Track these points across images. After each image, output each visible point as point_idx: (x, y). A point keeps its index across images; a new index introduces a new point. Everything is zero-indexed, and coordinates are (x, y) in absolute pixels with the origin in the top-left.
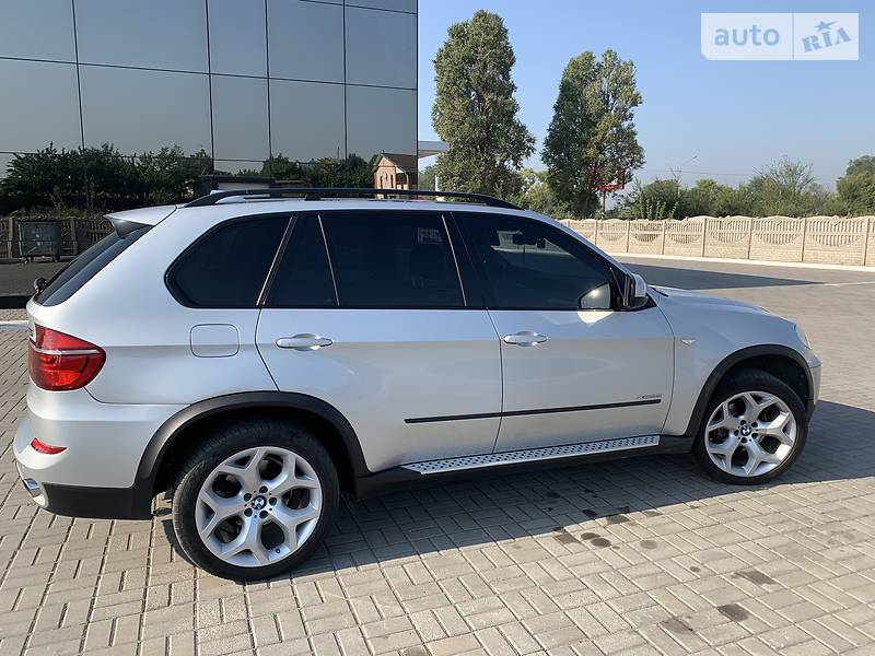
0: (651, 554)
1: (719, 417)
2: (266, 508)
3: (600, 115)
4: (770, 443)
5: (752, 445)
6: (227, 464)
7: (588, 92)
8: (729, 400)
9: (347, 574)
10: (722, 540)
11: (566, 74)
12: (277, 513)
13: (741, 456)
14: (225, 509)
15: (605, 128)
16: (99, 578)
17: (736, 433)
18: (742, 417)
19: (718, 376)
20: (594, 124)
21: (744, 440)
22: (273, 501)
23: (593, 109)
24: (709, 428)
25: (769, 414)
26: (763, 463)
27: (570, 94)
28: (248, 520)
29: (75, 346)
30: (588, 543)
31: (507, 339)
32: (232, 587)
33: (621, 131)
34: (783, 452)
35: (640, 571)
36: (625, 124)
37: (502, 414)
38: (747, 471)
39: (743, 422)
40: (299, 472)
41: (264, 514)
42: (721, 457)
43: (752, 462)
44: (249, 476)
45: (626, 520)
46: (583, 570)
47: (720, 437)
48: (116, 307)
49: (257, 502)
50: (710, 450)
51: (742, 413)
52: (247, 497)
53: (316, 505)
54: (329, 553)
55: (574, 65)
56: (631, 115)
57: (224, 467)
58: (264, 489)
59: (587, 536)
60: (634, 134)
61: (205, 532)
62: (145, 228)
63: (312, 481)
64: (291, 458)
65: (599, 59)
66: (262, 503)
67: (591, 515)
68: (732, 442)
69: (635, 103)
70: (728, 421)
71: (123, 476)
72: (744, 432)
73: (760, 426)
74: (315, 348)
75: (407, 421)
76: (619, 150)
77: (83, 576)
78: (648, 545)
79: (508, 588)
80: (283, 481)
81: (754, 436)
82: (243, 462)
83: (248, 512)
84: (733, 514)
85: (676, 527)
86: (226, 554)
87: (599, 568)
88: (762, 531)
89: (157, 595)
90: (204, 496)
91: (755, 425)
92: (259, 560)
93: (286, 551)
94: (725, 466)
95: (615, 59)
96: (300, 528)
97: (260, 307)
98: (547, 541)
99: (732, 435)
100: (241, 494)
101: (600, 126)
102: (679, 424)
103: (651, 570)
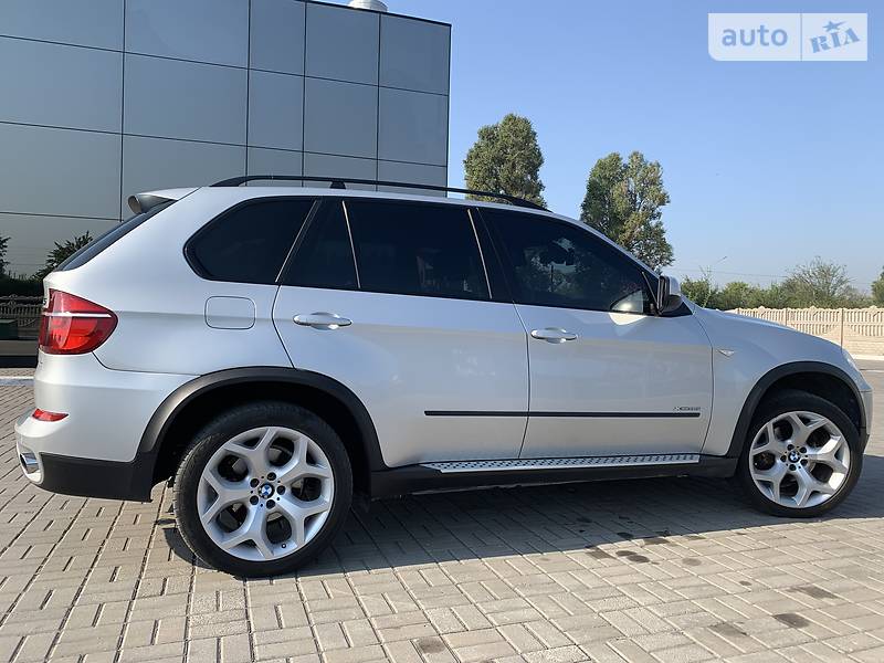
0: (694, 570)
1: (763, 440)
2: (274, 498)
3: (628, 215)
4: (821, 471)
5: (801, 472)
6: (235, 443)
7: (615, 192)
8: (775, 420)
9: (358, 577)
10: (773, 560)
11: (593, 174)
12: (284, 503)
14: (230, 494)
15: (633, 226)
16: (90, 571)
17: (783, 459)
18: (789, 442)
19: (761, 391)
20: (622, 222)
21: (793, 468)
22: (281, 490)
23: (621, 207)
24: (753, 452)
25: (819, 438)
26: (815, 493)
27: (597, 194)
28: (253, 509)
29: (88, 310)
30: (624, 559)
31: (534, 333)
32: (230, 581)
33: (649, 228)
34: (836, 480)
35: (682, 583)
36: (653, 223)
37: (529, 414)
38: (799, 501)
39: (790, 447)
40: (311, 460)
41: (271, 504)
42: (767, 485)
43: (803, 492)
44: (257, 458)
45: (666, 542)
46: (618, 580)
47: (766, 462)
48: (134, 275)
49: (264, 490)
50: (756, 477)
51: (789, 438)
52: (254, 483)
53: (328, 495)
54: (339, 558)
55: (601, 165)
56: (659, 214)
57: (231, 446)
58: (272, 476)
59: (622, 554)
60: (663, 232)
61: (206, 516)
63: (324, 470)
64: (303, 442)
65: (625, 161)
66: (269, 491)
67: (628, 537)
68: (780, 469)
69: (662, 203)
70: (774, 445)
71: (124, 450)
72: (792, 458)
73: (809, 452)
74: (334, 327)
75: (427, 413)
76: (647, 247)
77: (73, 569)
78: (692, 562)
79: (535, 592)
80: (295, 467)
81: (804, 462)
82: (252, 442)
83: (254, 500)
84: (783, 541)
85: (723, 550)
86: (228, 544)
87: (635, 578)
89: (150, 585)
90: (208, 476)
91: (803, 450)
92: (264, 554)
93: (292, 547)
94: (774, 496)
95: (642, 160)
96: (309, 521)
97: (279, 284)
98: (579, 556)
99: (778, 461)
100: (248, 479)
101: (629, 224)
102: (721, 443)
103: (696, 582)
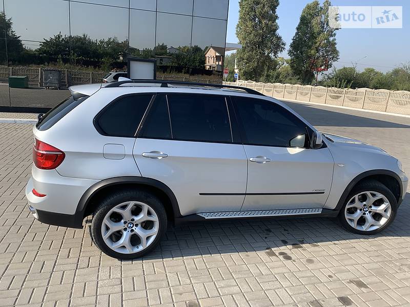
0: (310, 266)
1: (353, 201)
2: (134, 228)
3: (319, 34)
4: (377, 216)
5: (368, 216)
6: (117, 208)
7: (314, 22)
8: (359, 194)
9: (168, 261)
10: (346, 262)
11: (304, 12)
12: (138, 231)
13: (362, 221)
14: (115, 228)
15: (321, 40)
16: (60, 250)
17: (361, 210)
18: (364, 203)
19: (354, 183)
20: (316, 38)
21: (364, 214)
22: (137, 225)
23: (316, 30)
24: (347, 207)
25: (378, 203)
26: (372, 225)
27: (305, 22)
28: (125, 233)
29: (52, 150)
30: (281, 257)
31: (251, 159)
32: (116, 261)
33: (329, 42)
34: (383, 221)
35: (304, 274)
36: (331, 39)
37: (246, 194)
38: (364, 228)
39: (365, 205)
40: (149, 213)
41: (132, 231)
42: (351, 220)
43: (367, 225)
44: (126, 213)
45: (301, 247)
46: (276, 271)
47: (352, 211)
49: (129, 225)
50: (347, 217)
51: (365, 201)
52: (125, 223)
53: (156, 229)
54: (161, 249)
55: (308, 7)
56: (335, 34)
57: (115, 209)
58: (133, 220)
59: (281, 254)
60: (335, 44)
61: (105, 237)
62: (86, 97)
63: (155, 218)
64: (146, 207)
65: (321, 5)
66: (132, 226)
67: (285, 243)
68: (358, 214)
70: (357, 204)
71: (71, 209)
72: (365, 210)
73: (373, 208)
74: (160, 158)
75: (200, 194)
76: (327, 51)
77: (53, 249)
78: (310, 261)
79: (240, 276)
80: (142, 217)
81: (370, 212)
82: (124, 207)
83: (125, 229)
84: (353, 250)
85: (325, 253)
86: (114, 247)
87: (284, 270)
88: (367, 260)
89: (83, 262)
90: (106, 221)
91: (371, 207)
92: (129, 251)
93: (141, 248)
94: (353, 225)
96: (148, 238)
97: (136, 137)
98: (262, 254)
99: (358, 211)
100: (123, 221)
101: (319, 39)
102: (333, 204)
103: (309, 274)
